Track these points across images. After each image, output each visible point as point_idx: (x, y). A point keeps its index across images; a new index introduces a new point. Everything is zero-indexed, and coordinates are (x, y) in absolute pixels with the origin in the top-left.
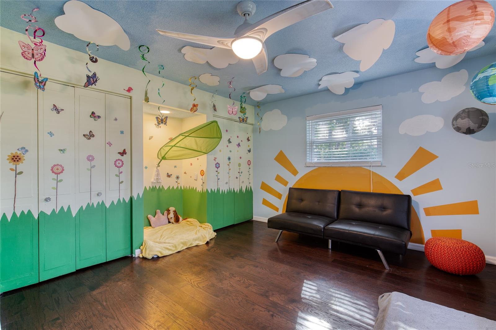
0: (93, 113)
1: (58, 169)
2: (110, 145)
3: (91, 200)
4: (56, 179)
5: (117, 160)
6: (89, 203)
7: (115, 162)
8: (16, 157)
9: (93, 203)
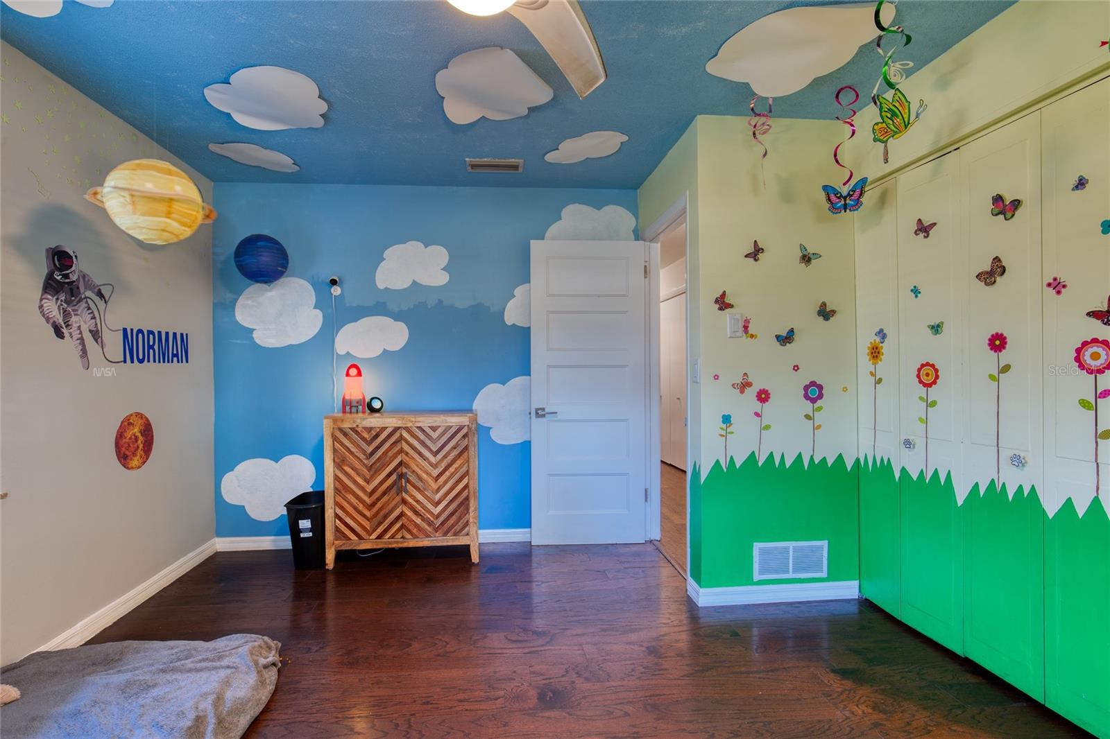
0: (998, 199)
1: (927, 375)
2: (1057, 289)
3: (998, 472)
4: (926, 398)
5: (1085, 344)
6: (993, 479)
7: (1078, 351)
8: (877, 351)
9: (1004, 483)
